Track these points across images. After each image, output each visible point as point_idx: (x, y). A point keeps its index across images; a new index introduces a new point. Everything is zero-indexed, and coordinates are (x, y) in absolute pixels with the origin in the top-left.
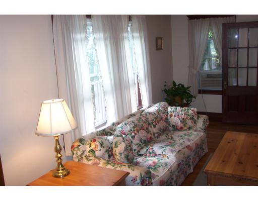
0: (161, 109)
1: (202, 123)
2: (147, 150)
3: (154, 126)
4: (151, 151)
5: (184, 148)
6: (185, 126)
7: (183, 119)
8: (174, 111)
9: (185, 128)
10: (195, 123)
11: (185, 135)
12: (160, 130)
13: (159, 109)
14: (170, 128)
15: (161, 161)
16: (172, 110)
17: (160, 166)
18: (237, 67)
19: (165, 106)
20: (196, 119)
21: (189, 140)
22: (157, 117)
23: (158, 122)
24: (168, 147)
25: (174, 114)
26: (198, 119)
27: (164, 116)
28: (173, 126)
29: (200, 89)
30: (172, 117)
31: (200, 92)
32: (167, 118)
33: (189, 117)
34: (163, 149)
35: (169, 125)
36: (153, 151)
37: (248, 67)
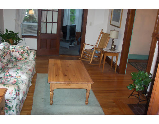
0: (6, 47)
1: (33, 55)
2: (5, 74)
3: (4, 58)
4: (8, 74)
5: (28, 71)
6: (23, 57)
7: (21, 53)
8: (14, 48)
9: (23, 59)
10: (29, 55)
11: (25, 63)
12: (8, 60)
13: (4, 47)
14: (13, 59)
15: (18, 80)
16: (13, 48)
17: (19, 83)
18: (47, 22)
19: (8, 45)
20: (29, 53)
21: (28, 66)
22: (4, 52)
23: (6, 56)
24: (19, 71)
25: (15, 50)
26: (30, 53)
27: (8, 51)
28: (15, 58)
29: (23, 34)
30: (14, 52)
31: (23, 36)
32: (10, 53)
33: (25, 52)
34: (17, 72)
35: (12, 57)
36: (9, 74)
37: (52, 23)
